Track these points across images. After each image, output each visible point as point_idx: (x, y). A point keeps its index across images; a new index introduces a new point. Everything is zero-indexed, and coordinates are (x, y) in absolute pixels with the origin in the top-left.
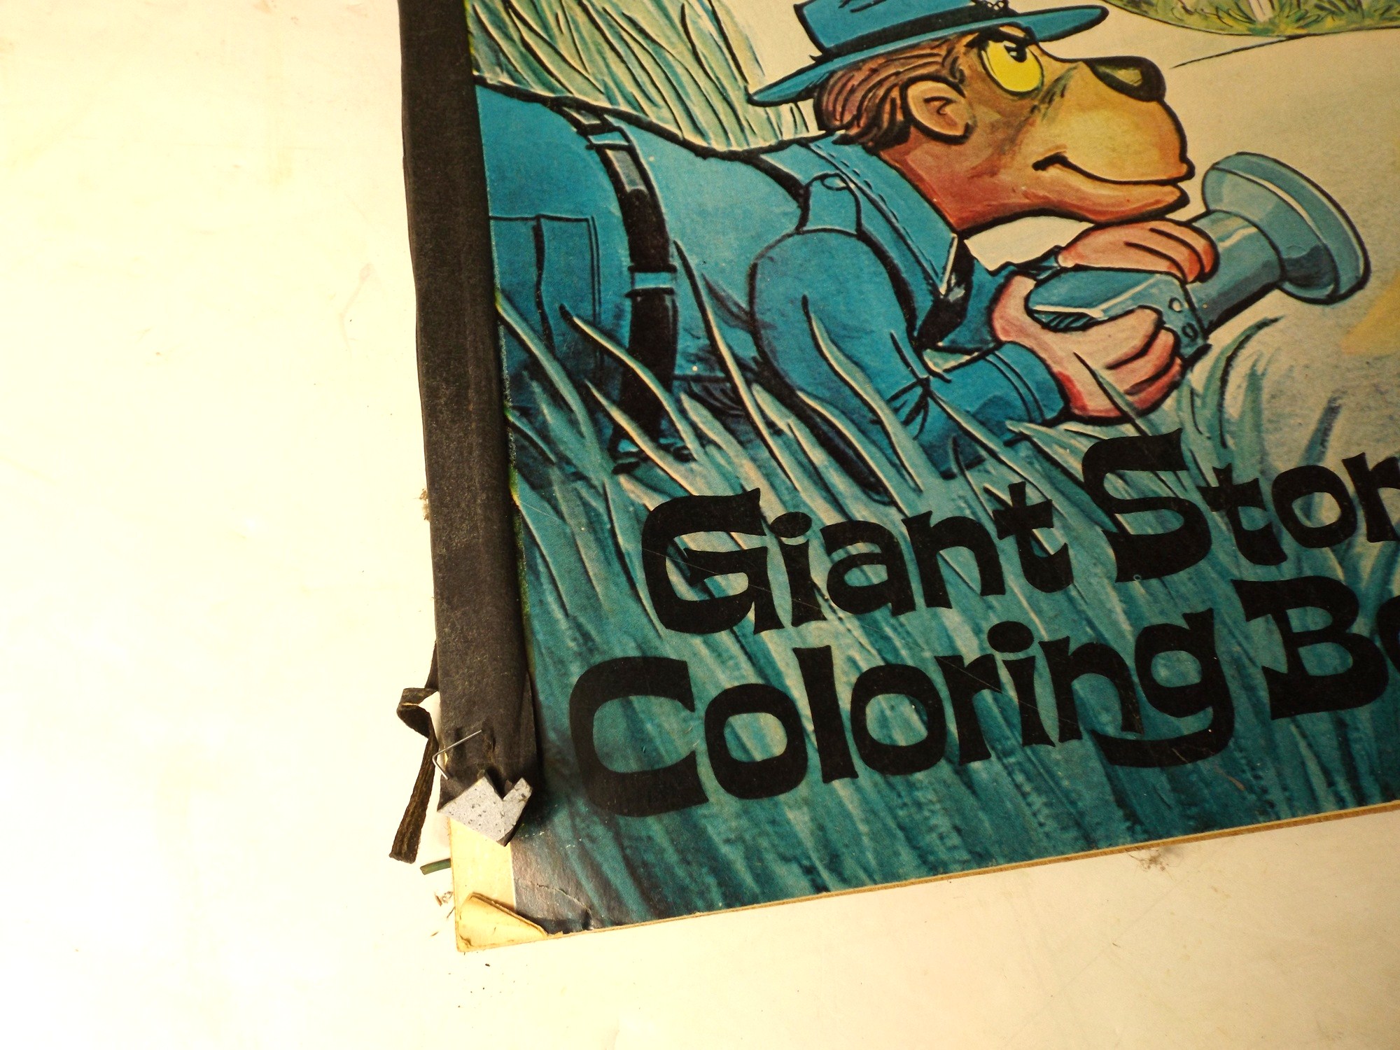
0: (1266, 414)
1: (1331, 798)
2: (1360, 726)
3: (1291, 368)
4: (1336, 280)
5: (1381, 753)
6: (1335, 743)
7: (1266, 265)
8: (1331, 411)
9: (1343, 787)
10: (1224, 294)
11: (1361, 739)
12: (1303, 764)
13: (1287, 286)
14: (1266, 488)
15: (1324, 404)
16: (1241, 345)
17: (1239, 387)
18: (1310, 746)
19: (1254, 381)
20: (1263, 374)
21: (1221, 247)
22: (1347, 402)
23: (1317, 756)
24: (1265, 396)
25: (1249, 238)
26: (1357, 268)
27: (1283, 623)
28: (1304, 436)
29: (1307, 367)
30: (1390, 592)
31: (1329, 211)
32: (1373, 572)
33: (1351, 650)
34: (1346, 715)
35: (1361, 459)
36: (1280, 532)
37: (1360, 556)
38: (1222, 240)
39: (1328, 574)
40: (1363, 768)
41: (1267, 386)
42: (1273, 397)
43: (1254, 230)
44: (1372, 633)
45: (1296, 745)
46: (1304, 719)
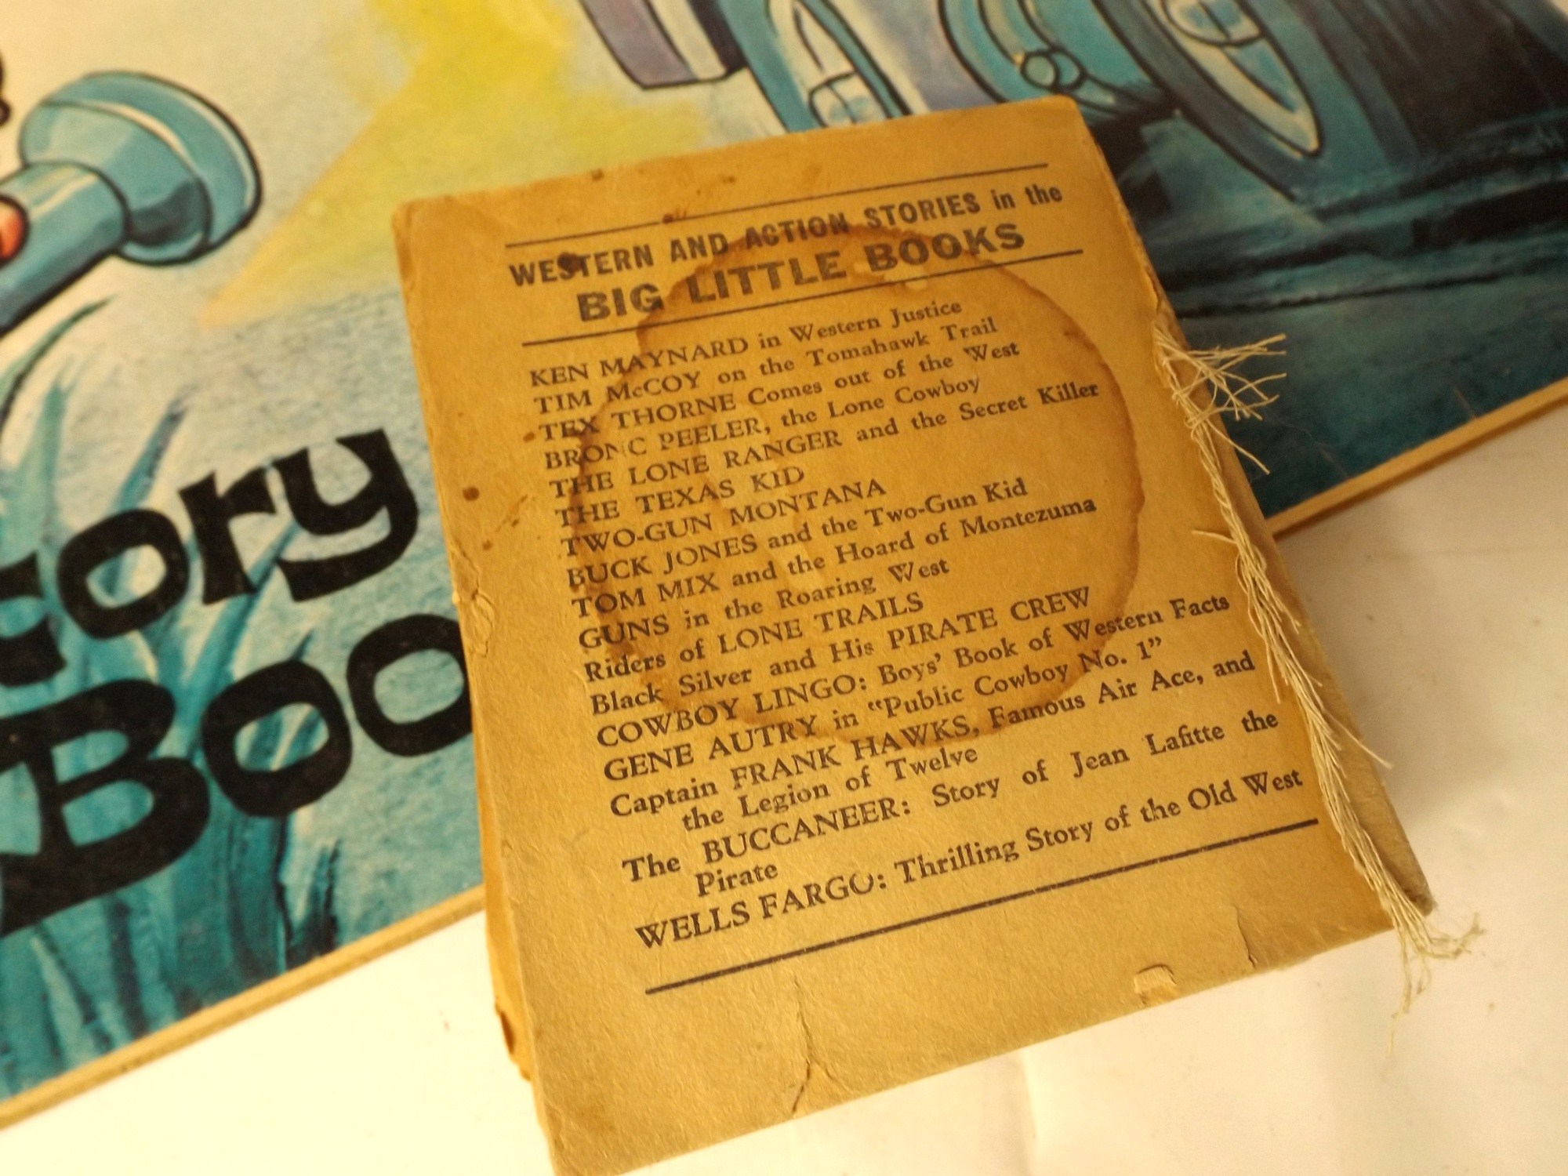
0: (67, 446)
1: (90, 1043)
2: (151, 905)
3: (117, 370)
4: (207, 226)
5: (181, 941)
6: (105, 946)
7: (105, 226)
8: (173, 420)
9: (110, 1016)
10: (27, 283)
11: (149, 928)
12: (45, 998)
13: (132, 250)
14: (48, 566)
15: (160, 410)
16: (41, 352)
17: (29, 415)
18: (62, 964)
19: (55, 403)
20: (71, 388)
21: (36, 214)
22: (198, 402)
23: (72, 978)
24: (68, 421)
25: (83, 195)
26: (242, 200)
27: (43, 770)
28: (120, 469)
29: (142, 362)
30: (228, 676)
31: (211, 129)
32: (206, 651)
33: (152, 786)
34: (129, 895)
35: (209, 482)
36: (60, 625)
37: (187, 631)
38: (38, 202)
39: (130, 673)
40: (148, 972)
41: (74, 406)
42: (82, 419)
43: (90, 180)
44: (191, 751)
45: (35, 969)
46: (59, 923)
